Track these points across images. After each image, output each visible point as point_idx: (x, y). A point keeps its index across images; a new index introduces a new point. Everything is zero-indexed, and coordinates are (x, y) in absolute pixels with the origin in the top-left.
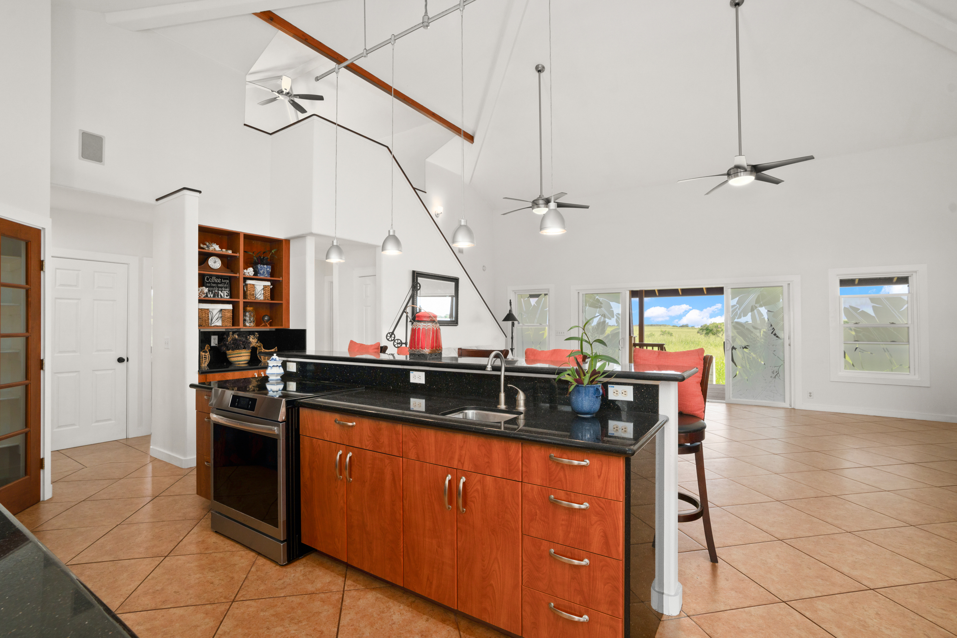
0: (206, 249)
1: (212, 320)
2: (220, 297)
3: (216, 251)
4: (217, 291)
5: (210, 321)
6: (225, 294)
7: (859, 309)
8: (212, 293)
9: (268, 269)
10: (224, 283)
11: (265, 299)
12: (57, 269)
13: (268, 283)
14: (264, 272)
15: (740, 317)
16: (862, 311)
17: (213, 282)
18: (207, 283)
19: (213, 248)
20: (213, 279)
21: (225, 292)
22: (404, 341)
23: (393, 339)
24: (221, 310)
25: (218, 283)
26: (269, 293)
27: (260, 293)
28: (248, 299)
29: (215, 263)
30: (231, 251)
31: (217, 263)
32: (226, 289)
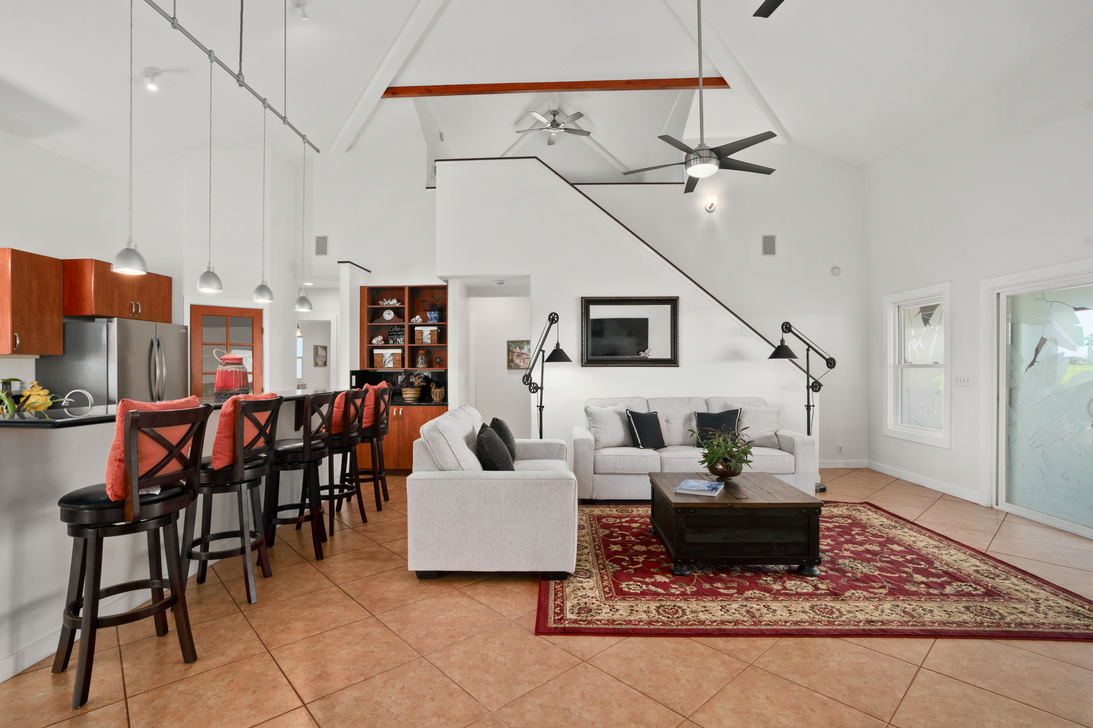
1: (385, 363)
2: (397, 343)
3: (391, 305)
4: (396, 338)
5: (383, 363)
8: (392, 340)
9: (435, 315)
10: (402, 331)
11: (431, 343)
13: (435, 328)
14: (434, 318)
18: (390, 332)
19: (389, 303)
20: (394, 328)
23: (529, 382)
24: (392, 354)
25: (397, 331)
26: (435, 337)
27: (427, 337)
28: (416, 344)
29: (388, 316)
30: (400, 303)
31: (391, 315)
32: (401, 336)
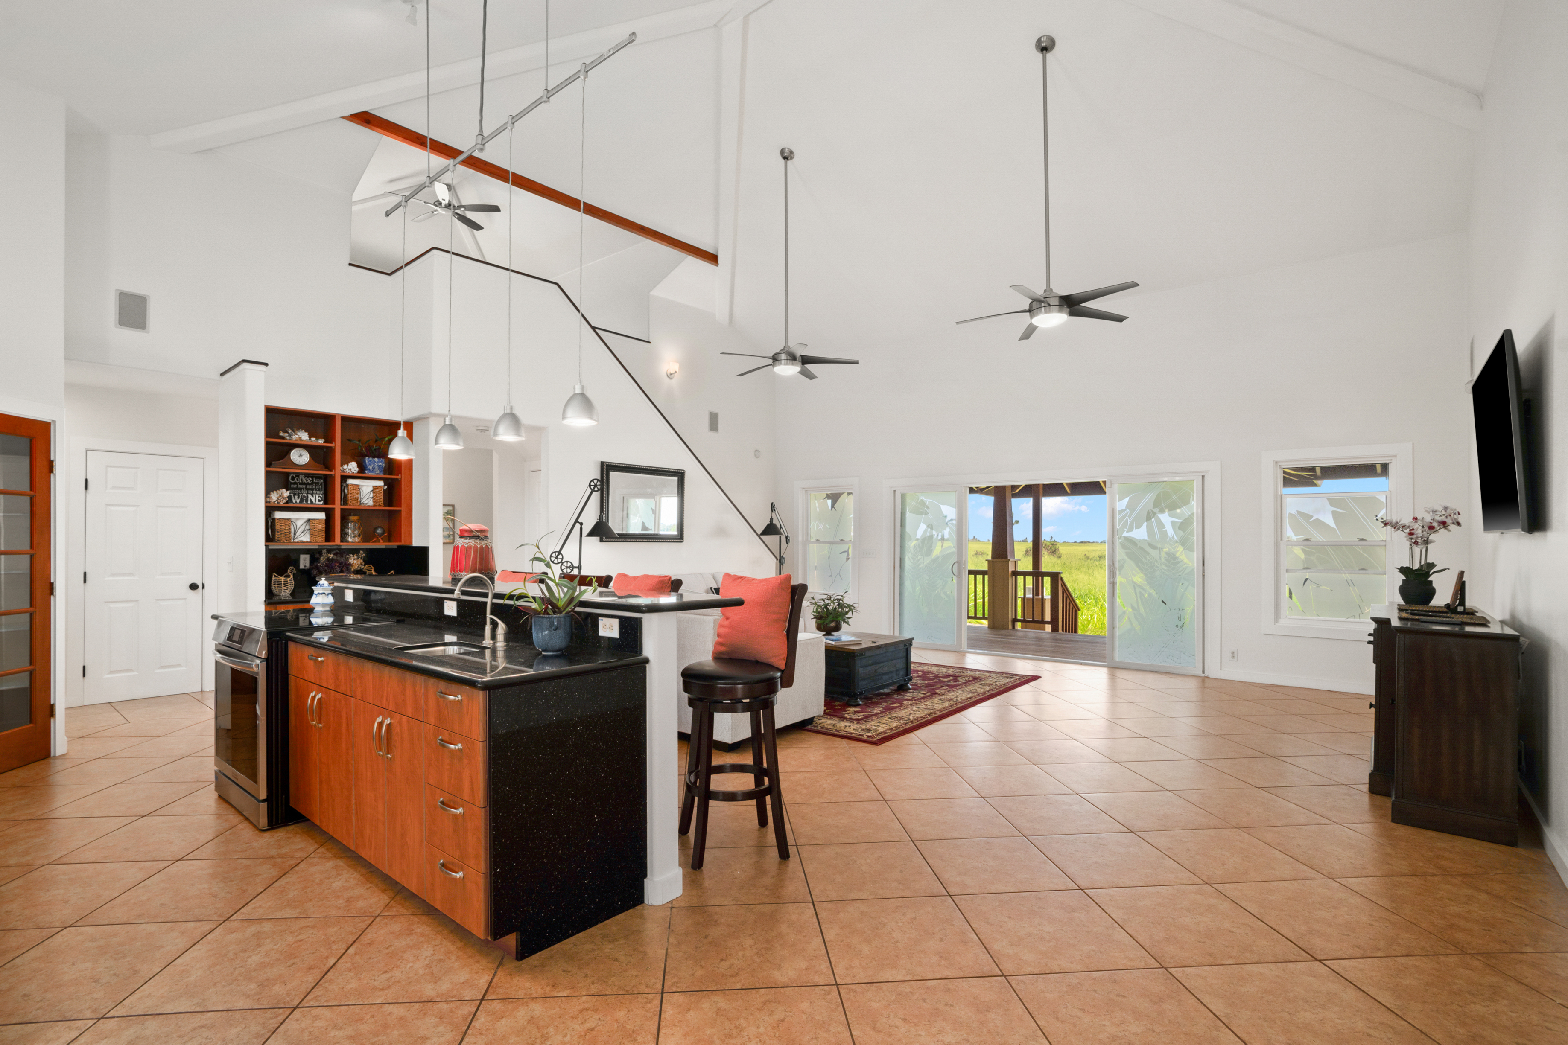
0: (286, 439)
1: (295, 534)
2: (309, 502)
3: (303, 441)
4: (305, 495)
5: (292, 534)
6: (318, 498)
7: (1312, 517)
8: (298, 498)
9: (380, 464)
10: (316, 483)
11: (375, 505)
12: (108, 466)
13: (381, 483)
14: (374, 468)
15: (1131, 530)
16: (1317, 519)
17: (300, 482)
18: (291, 483)
19: (297, 436)
20: (300, 478)
21: (317, 496)
22: (576, 564)
23: (560, 560)
24: (309, 520)
25: (307, 484)
26: (382, 497)
27: (367, 496)
28: (350, 505)
29: (300, 457)
30: (323, 441)
31: (304, 457)
32: (319, 492)
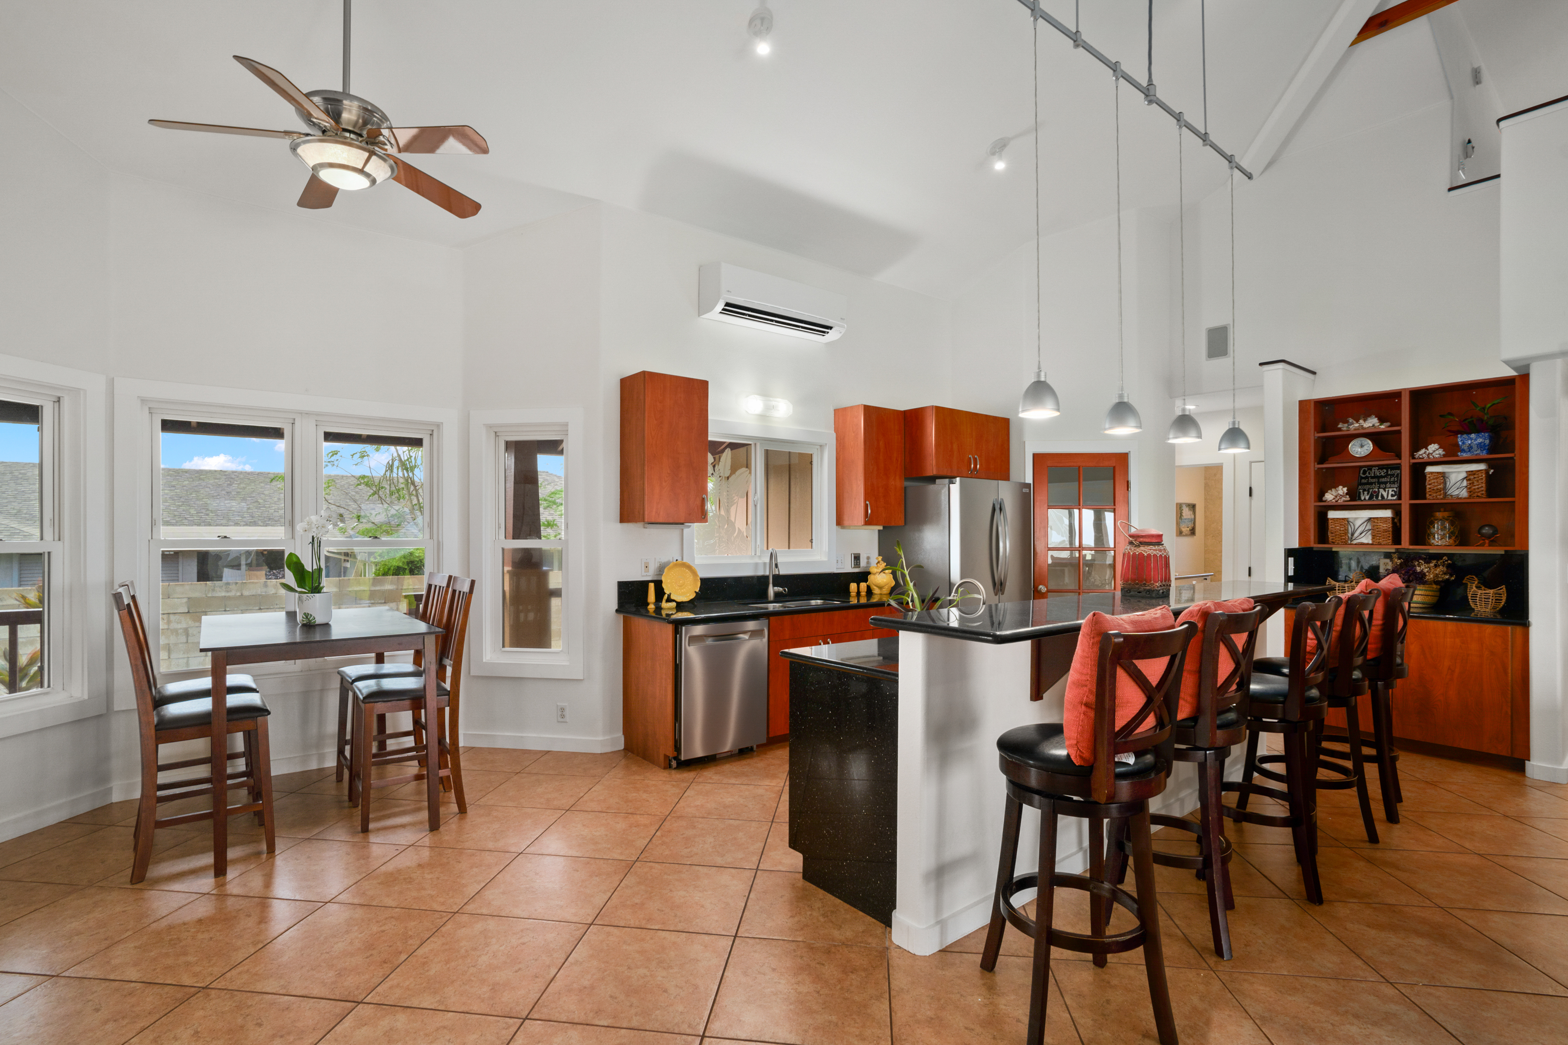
0: (1343, 431)
1: (1353, 535)
2: (1380, 498)
3: (1367, 428)
4: (1377, 490)
5: (1349, 536)
6: (1391, 493)
8: (1368, 494)
10: (1390, 475)
11: (1470, 497)
13: (1482, 467)
14: (1470, 448)
17: (1373, 475)
18: (1362, 478)
19: (1362, 425)
20: (1373, 471)
21: (1390, 490)
24: (1370, 519)
25: (1382, 477)
26: (1484, 485)
27: (1459, 486)
28: (1429, 499)
29: (1361, 449)
30: (1388, 424)
31: (1365, 447)
32: (1393, 485)
